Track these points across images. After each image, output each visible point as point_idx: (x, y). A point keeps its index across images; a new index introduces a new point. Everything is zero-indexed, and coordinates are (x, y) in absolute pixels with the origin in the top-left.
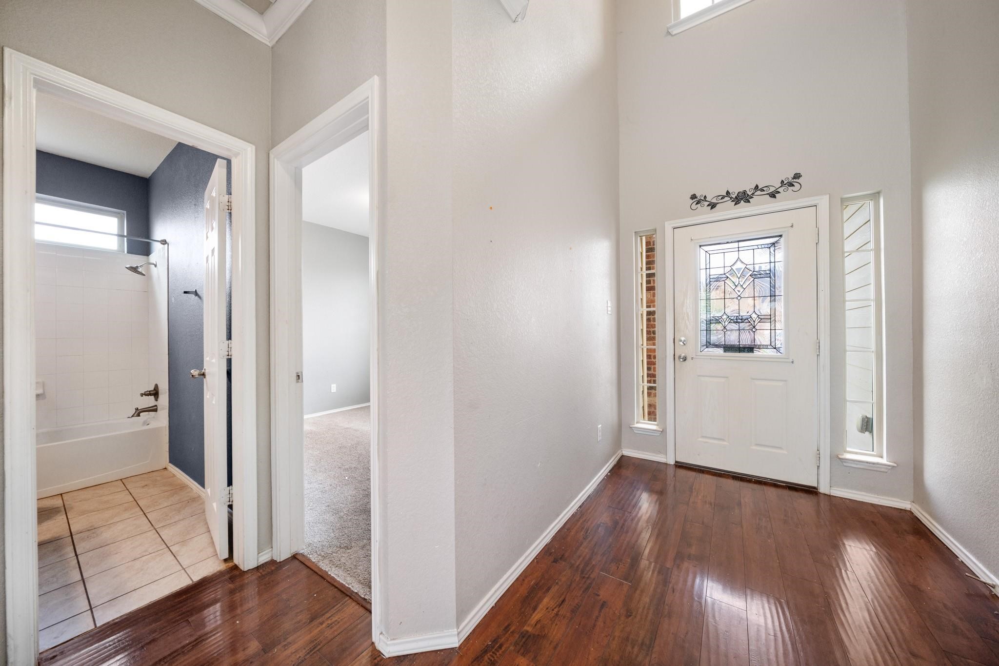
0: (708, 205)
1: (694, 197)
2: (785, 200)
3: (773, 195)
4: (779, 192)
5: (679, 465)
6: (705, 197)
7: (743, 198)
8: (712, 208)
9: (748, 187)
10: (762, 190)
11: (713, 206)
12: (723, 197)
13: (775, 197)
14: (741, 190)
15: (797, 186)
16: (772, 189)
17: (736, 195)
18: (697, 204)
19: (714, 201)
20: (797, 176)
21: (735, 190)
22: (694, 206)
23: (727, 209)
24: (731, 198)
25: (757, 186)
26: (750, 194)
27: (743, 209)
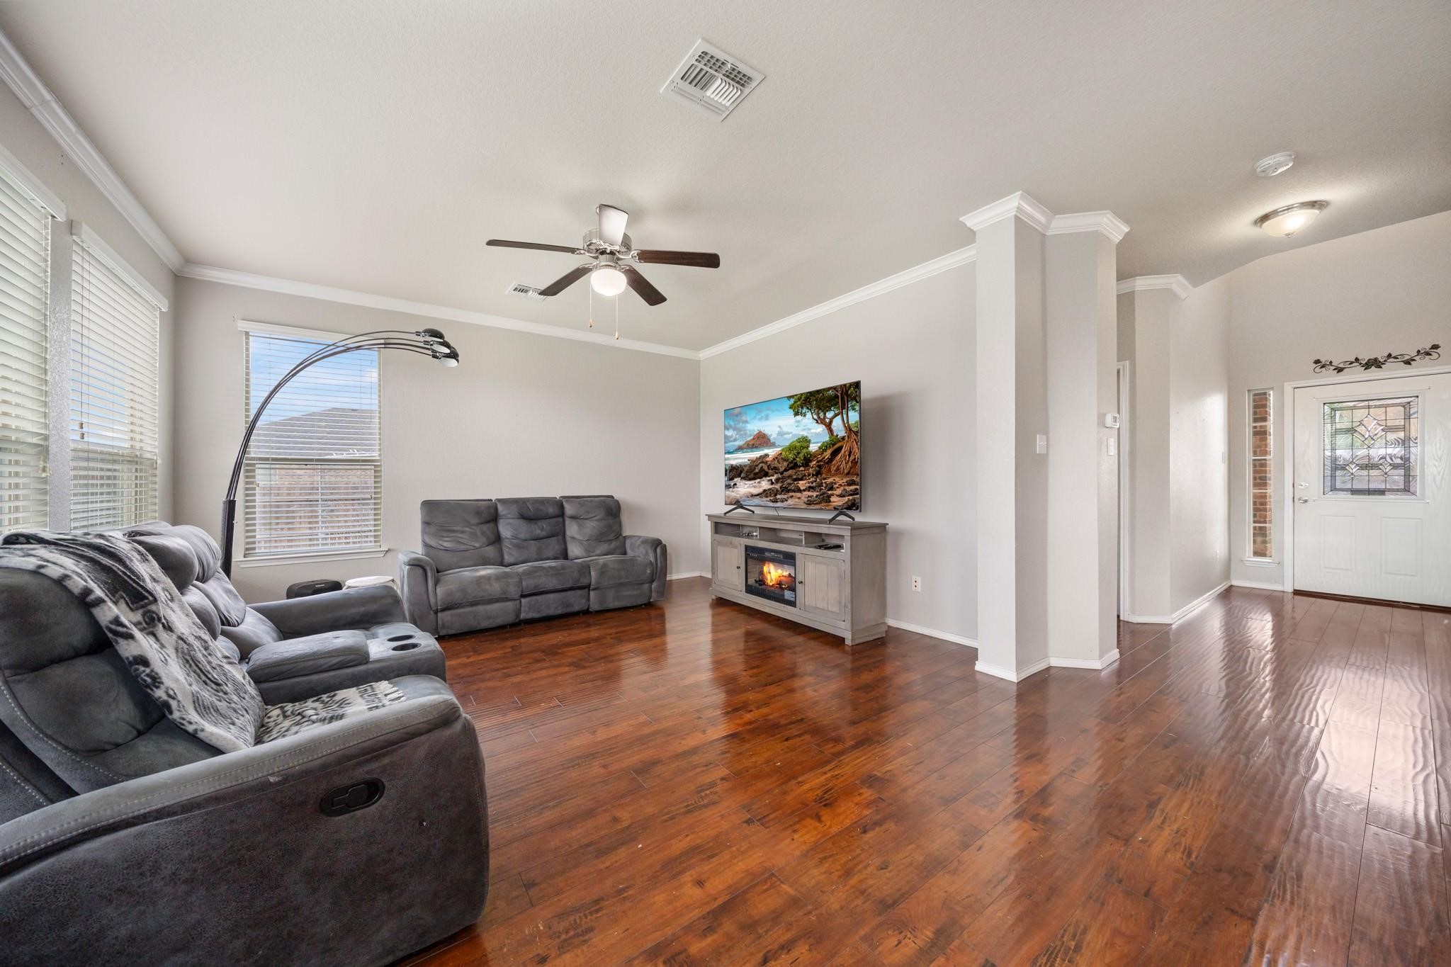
0: (1334, 370)
1: (1317, 362)
2: (1420, 367)
3: (1408, 362)
4: (1414, 360)
5: (1297, 593)
6: (1331, 362)
7: (1374, 363)
8: (1338, 372)
9: (1380, 355)
10: (1395, 358)
11: (1340, 370)
12: (1352, 363)
13: (1410, 364)
14: (1372, 357)
15: (1435, 356)
16: (1407, 358)
17: (1366, 361)
18: (1321, 368)
19: (1341, 366)
20: (1435, 347)
21: (1365, 357)
22: (1318, 370)
23: (1358, 373)
24: (1360, 364)
25: (1390, 356)
26: (1381, 360)
27: (1374, 373)
